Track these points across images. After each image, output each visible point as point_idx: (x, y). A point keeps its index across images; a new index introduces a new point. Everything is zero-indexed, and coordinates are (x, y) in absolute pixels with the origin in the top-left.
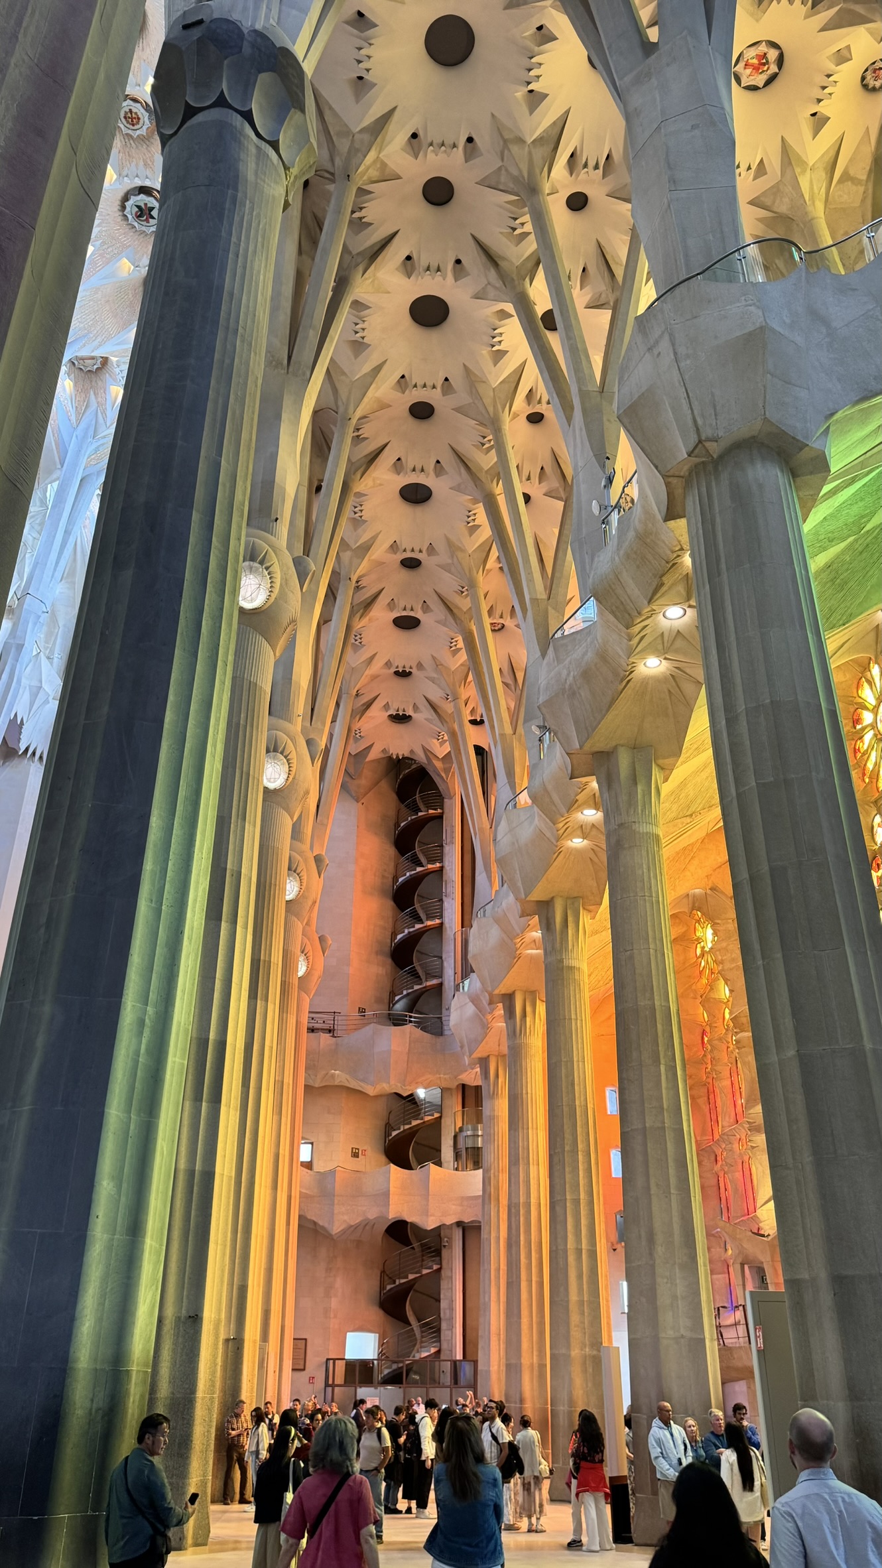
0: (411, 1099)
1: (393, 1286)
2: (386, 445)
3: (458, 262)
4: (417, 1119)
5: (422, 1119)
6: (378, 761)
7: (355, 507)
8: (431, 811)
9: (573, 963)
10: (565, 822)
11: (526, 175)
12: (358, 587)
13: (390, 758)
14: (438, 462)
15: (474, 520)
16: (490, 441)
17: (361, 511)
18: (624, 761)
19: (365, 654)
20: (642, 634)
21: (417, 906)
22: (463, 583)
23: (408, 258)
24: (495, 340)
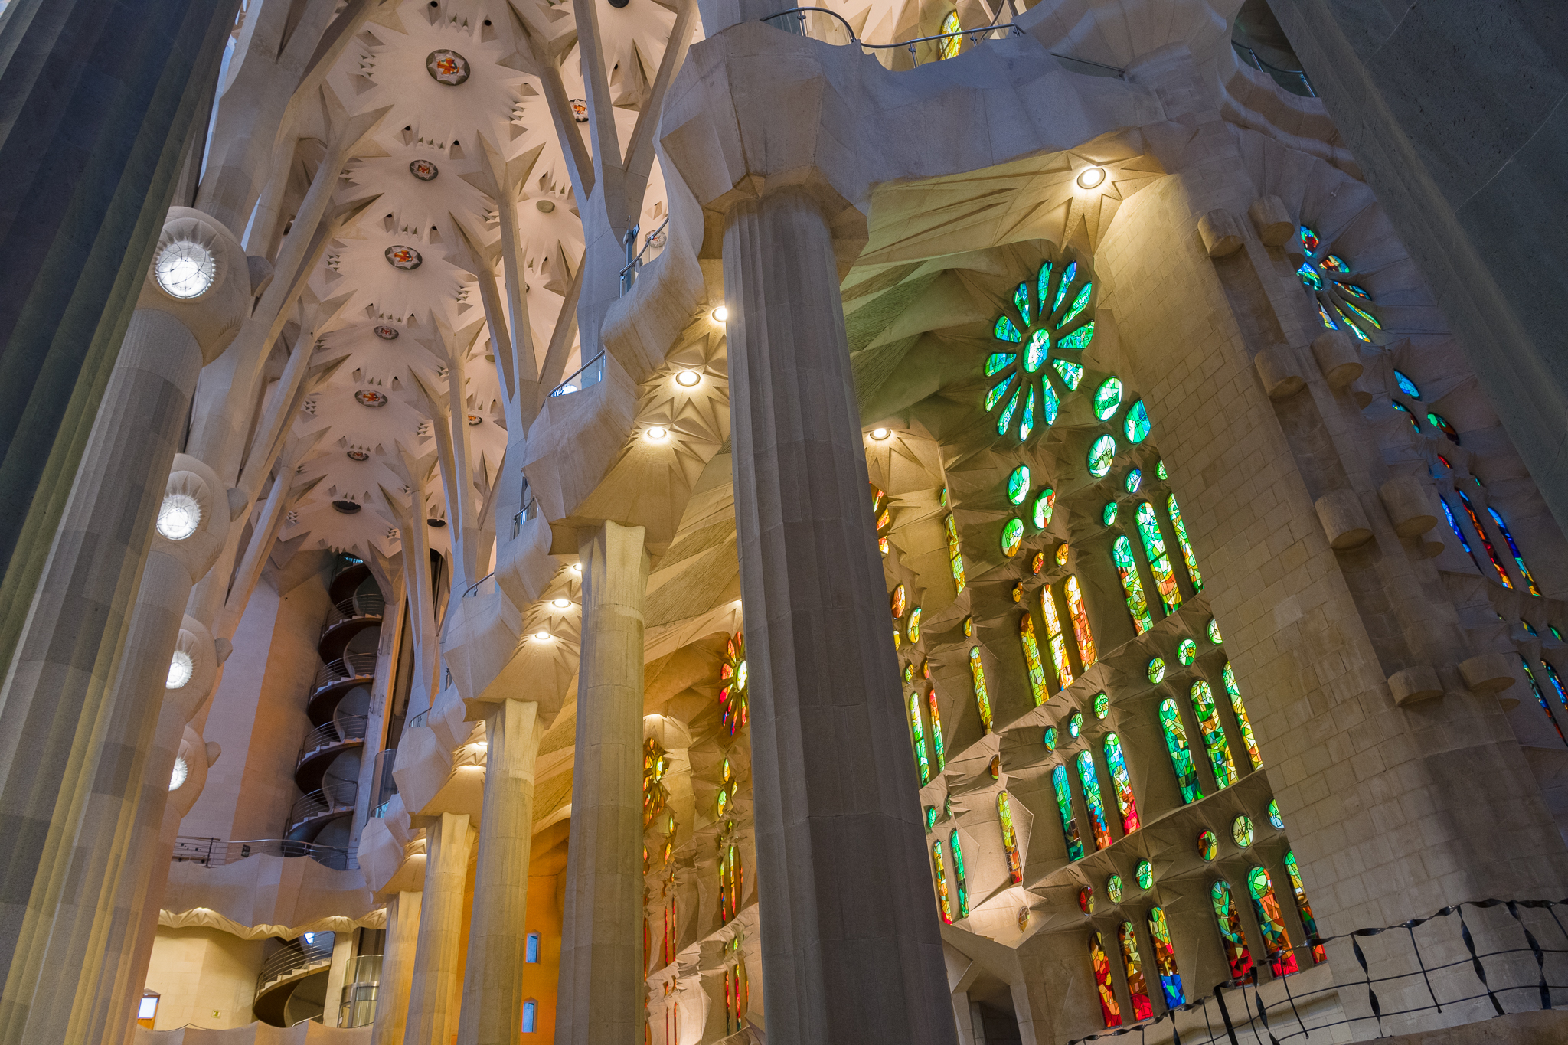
0: (296, 944)
2: (377, 197)
3: (488, 23)
4: (299, 968)
5: (307, 967)
6: (312, 553)
7: (331, 257)
10: (533, 610)
12: (319, 347)
13: (328, 551)
14: (434, 227)
15: (465, 298)
16: (495, 217)
17: (338, 262)
19: (315, 426)
20: (652, 394)
21: (335, 720)
22: (443, 363)
23: (434, 4)
24: (516, 113)
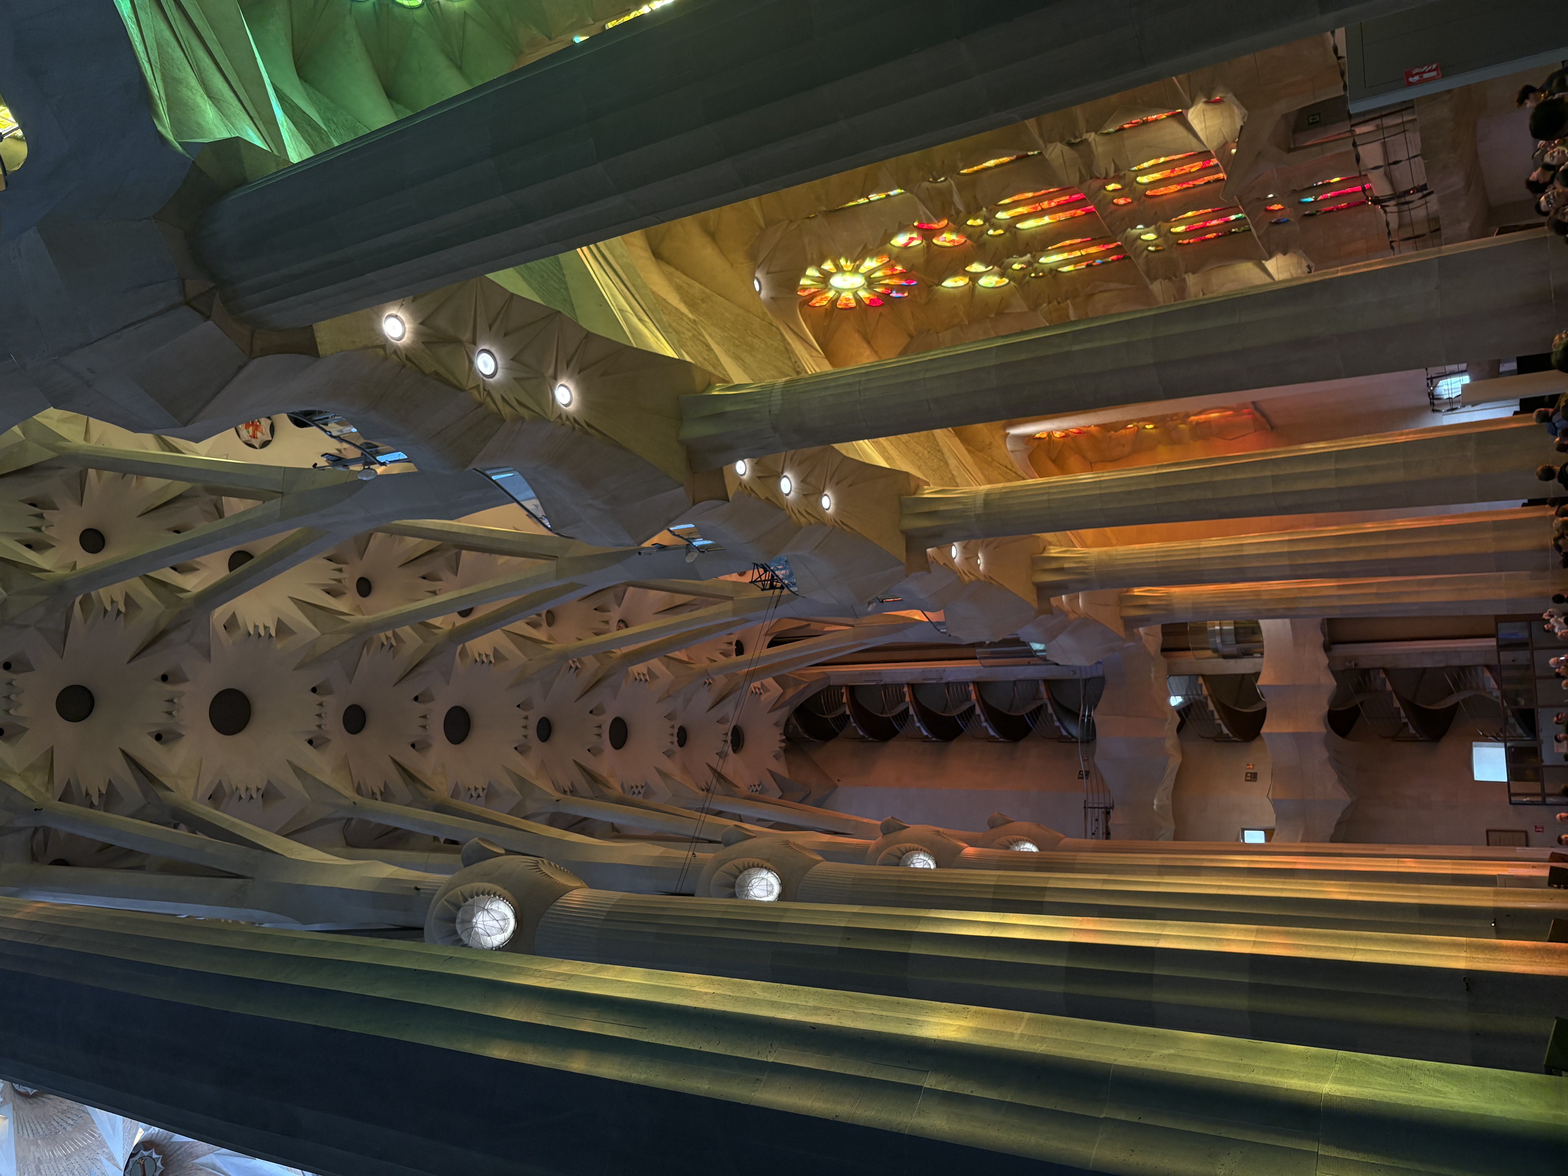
0: (1183, 711)
1: (1410, 726)
2: (395, 762)
3: (164, 678)
4: (1207, 704)
5: (1206, 698)
6: (789, 765)
7: (472, 796)
8: (844, 700)
9: (980, 501)
10: (798, 515)
11: (44, 598)
12: (571, 792)
13: (786, 750)
14: (416, 699)
15: (487, 656)
16: (387, 638)
17: (476, 789)
18: (695, 431)
19: (657, 782)
20: (515, 404)
21: (954, 714)
22: (565, 666)
23: (158, 737)
24: (262, 633)
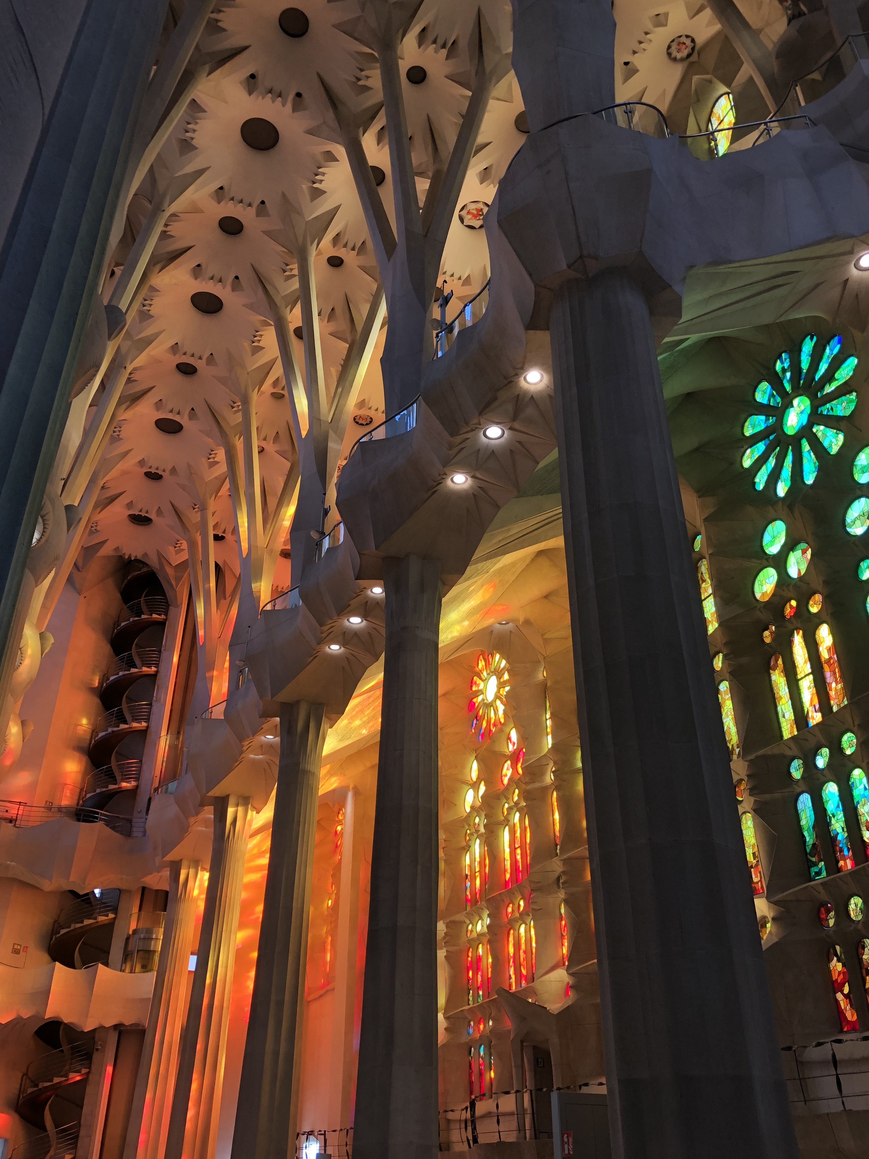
0: (87, 897)
1: (34, 1088)
2: (189, 248)
3: (299, 95)
4: (89, 919)
5: (95, 918)
6: (108, 558)
7: (145, 300)
8: (154, 616)
10: (331, 625)
11: (384, 31)
12: (130, 379)
13: (121, 557)
14: (237, 278)
15: (259, 341)
16: (291, 270)
17: (151, 305)
18: (414, 567)
19: (121, 448)
20: (462, 446)
22: (236, 399)
23: (253, 76)
24: (318, 177)
